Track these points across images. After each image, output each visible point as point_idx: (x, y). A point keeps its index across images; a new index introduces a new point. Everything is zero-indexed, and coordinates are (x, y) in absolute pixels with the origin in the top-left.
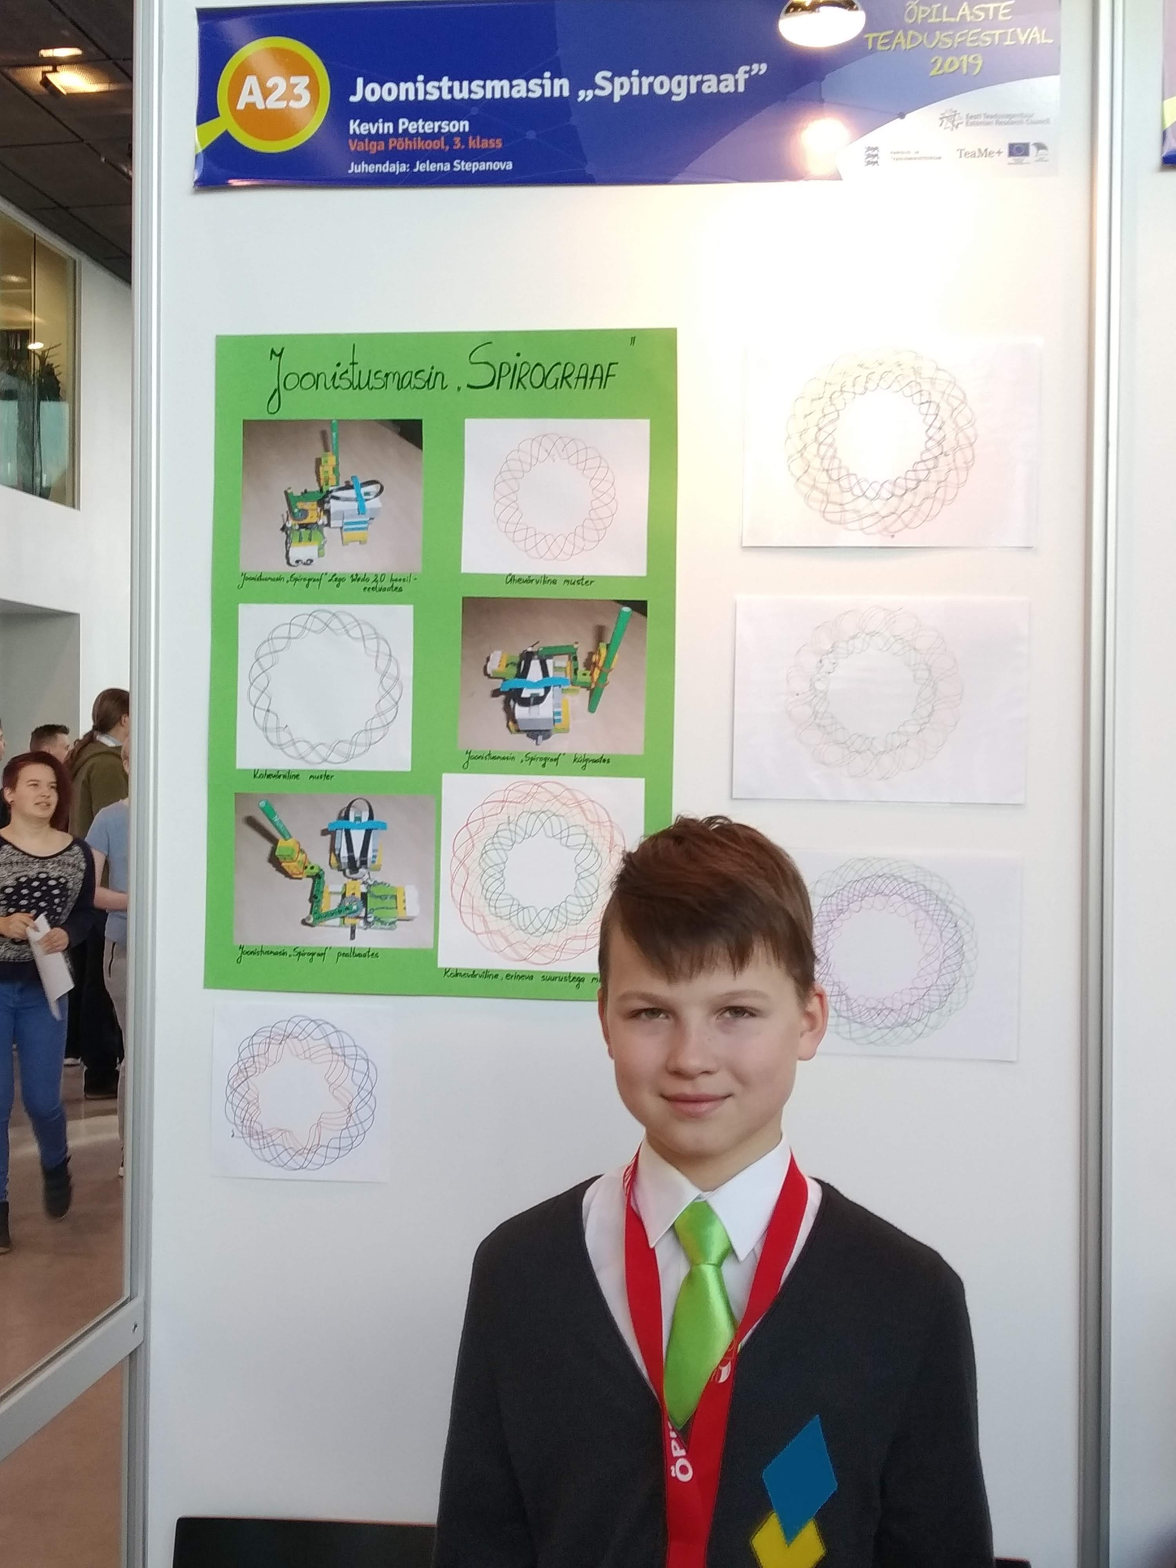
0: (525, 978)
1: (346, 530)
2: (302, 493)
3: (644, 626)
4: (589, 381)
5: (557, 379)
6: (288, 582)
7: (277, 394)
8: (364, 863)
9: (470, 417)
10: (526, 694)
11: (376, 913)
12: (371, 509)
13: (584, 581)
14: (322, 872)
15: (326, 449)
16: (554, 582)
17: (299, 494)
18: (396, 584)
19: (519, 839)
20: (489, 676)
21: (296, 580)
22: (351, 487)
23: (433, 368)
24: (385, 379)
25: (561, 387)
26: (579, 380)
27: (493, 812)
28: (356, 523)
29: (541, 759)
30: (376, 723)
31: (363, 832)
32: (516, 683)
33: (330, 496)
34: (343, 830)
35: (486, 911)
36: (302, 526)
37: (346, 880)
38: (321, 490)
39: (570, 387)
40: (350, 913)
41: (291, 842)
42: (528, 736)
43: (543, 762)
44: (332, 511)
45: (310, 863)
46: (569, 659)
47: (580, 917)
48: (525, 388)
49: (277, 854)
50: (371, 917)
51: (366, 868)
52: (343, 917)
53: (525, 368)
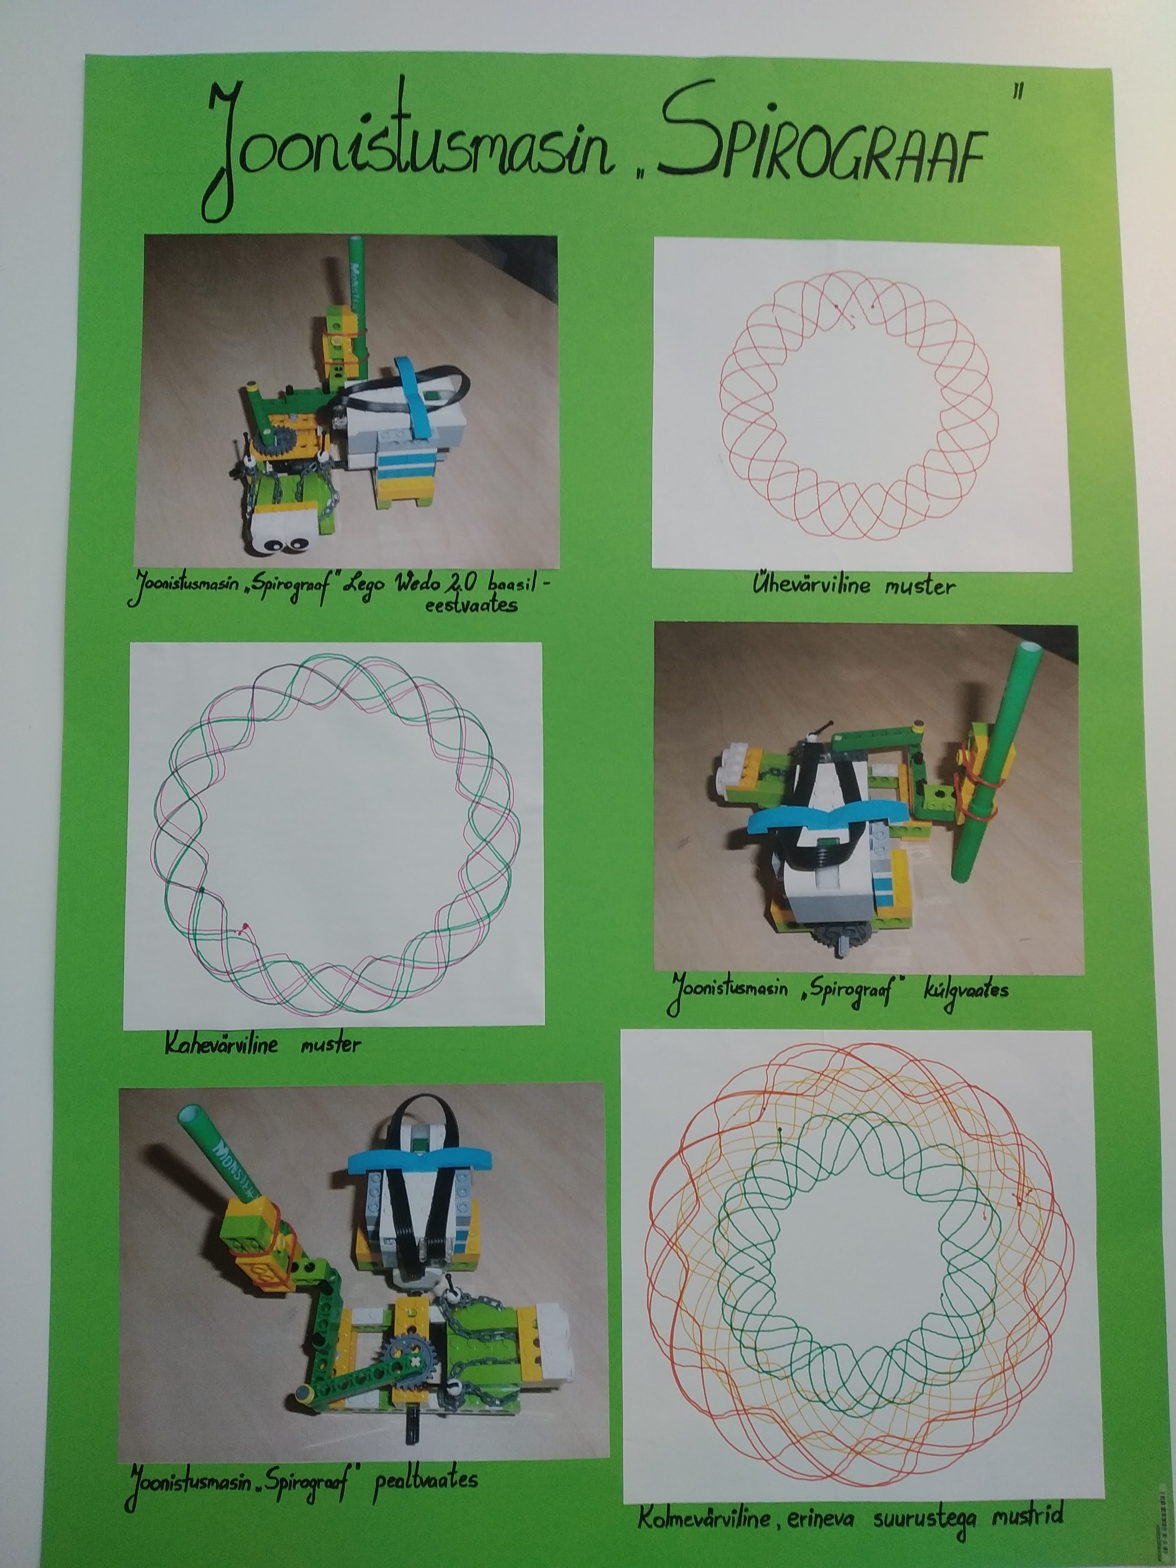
0: (833, 1521)
1: (385, 475)
2: (281, 394)
3: (1070, 683)
4: (926, 167)
5: (858, 160)
6: (247, 590)
7: (225, 179)
8: (437, 1252)
9: (666, 233)
10: (807, 839)
11: (472, 1374)
12: (442, 430)
13: (932, 586)
14: (333, 1278)
15: (338, 299)
16: (864, 588)
17: (276, 396)
18: (503, 595)
19: (805, 1182)
20: (720, 801)
21: (268, 585)
22: (395, 382)
23: (581, 128)
24: (472, 151)
25: (866, 176)
26: (906, 162)
27: (742, 1118)
28: (406, 459)
29: (849, 990)
30: (462, 913)
31: (434, 1175)
32: (786, 816)
33: (345, 400)
34: (385, 1172)
35: (734, 1360)
36: (280, 466)
37: (393, 1296)
38: (326, 388)
39: (886, 175)
40: (404, 1378)
41: (258, 1207)
42: (815, 937)
43: (855, 997)
44: (350, 433)
45: (304, 1255)
46: (905, 761)
47: (958, 1365)
48: (787, 176)
49: (224, 1234)
50: (456, 1385)
51: (443, 1264)
52: (388, 1389)
53: (787, 135)
